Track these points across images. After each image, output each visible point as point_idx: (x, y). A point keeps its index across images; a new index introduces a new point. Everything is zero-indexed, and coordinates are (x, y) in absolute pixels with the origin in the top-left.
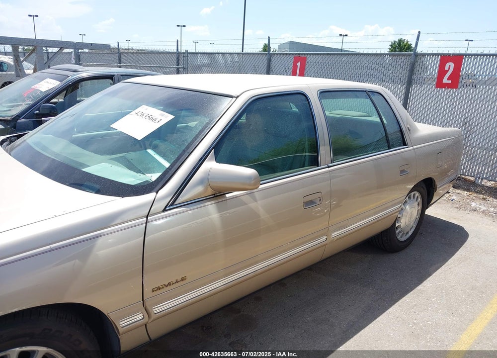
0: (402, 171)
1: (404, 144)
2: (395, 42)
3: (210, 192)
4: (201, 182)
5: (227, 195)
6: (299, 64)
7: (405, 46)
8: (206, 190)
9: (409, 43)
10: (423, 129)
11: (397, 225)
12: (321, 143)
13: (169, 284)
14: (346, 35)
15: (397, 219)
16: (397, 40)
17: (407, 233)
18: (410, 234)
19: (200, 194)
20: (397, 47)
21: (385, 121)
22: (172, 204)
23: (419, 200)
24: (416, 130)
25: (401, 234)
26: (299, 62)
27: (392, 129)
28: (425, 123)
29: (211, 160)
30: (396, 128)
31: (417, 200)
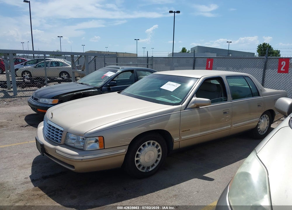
0: (259, 106)
1: (259, 95)
2: (261, 45)
3: (196, 106)
4: (193, 102)
5: (200, 107)
6: (209, 62)
7: (267, 47)
8: (195, 105)
9: (270, 45)
10: (268, 90)
11: (258, 128)
12: (228, 93)
13: (186, 131)
14: (231, 42)
15: (258, 125)
16: (262, 44)
17: (263, 132)
18: (265, 132)
19: (193, 106)
20: (262, 47)
21: (251, 87)
22: (186, 108)
23: (268, 118)
24: (265, 90)
25: (261, 132)
26: (210, 61)
27: (254, 91)
28: (271, 89)
29: (195, 97)
30: (256, 91)
31: (267, 118)
